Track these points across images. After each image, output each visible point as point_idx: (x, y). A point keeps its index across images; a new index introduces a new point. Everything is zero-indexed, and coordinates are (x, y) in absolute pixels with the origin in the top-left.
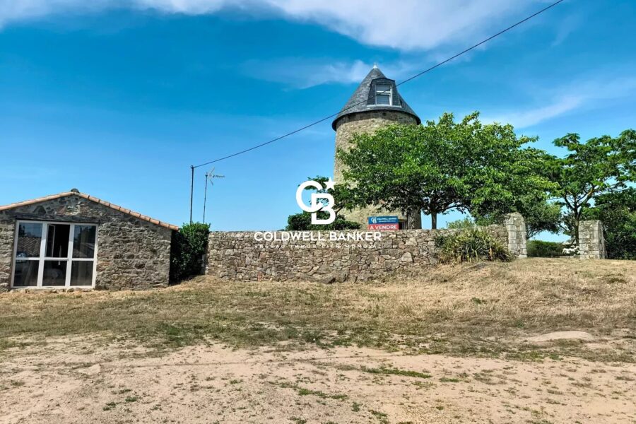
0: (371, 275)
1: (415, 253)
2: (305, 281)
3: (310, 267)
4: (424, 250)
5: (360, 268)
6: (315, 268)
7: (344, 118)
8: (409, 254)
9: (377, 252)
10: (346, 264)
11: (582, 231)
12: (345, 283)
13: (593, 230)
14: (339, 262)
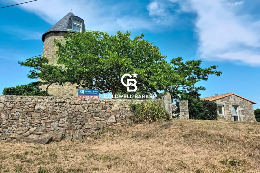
0: (84, 134)
1: (118, 116)
2: (21, 142)
3: (26, 128)
4: (123, 114)
5: (75, 128)
6: (32, 129)
7: (51, 34)
8: (113, 117)
9: (90, 115)
10: (63, 125)
11: (181, 105)
12: (62, 141)
13: (186, 105)
14: (56, 123)
